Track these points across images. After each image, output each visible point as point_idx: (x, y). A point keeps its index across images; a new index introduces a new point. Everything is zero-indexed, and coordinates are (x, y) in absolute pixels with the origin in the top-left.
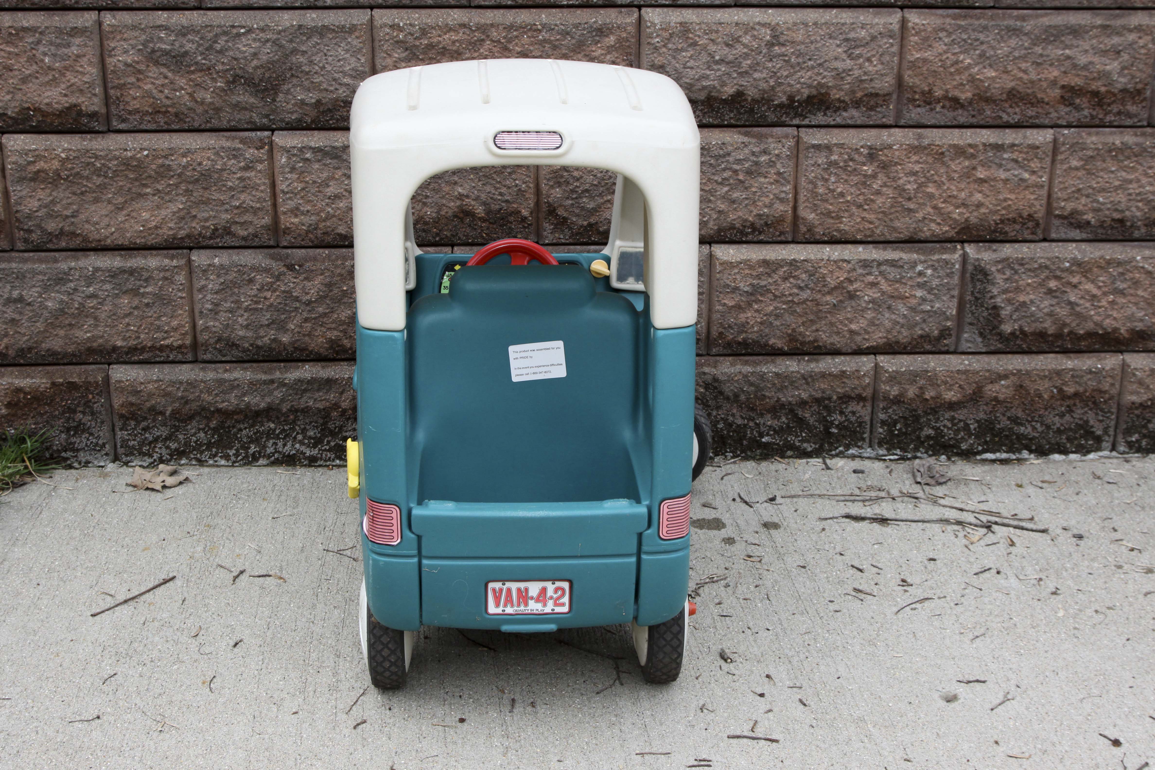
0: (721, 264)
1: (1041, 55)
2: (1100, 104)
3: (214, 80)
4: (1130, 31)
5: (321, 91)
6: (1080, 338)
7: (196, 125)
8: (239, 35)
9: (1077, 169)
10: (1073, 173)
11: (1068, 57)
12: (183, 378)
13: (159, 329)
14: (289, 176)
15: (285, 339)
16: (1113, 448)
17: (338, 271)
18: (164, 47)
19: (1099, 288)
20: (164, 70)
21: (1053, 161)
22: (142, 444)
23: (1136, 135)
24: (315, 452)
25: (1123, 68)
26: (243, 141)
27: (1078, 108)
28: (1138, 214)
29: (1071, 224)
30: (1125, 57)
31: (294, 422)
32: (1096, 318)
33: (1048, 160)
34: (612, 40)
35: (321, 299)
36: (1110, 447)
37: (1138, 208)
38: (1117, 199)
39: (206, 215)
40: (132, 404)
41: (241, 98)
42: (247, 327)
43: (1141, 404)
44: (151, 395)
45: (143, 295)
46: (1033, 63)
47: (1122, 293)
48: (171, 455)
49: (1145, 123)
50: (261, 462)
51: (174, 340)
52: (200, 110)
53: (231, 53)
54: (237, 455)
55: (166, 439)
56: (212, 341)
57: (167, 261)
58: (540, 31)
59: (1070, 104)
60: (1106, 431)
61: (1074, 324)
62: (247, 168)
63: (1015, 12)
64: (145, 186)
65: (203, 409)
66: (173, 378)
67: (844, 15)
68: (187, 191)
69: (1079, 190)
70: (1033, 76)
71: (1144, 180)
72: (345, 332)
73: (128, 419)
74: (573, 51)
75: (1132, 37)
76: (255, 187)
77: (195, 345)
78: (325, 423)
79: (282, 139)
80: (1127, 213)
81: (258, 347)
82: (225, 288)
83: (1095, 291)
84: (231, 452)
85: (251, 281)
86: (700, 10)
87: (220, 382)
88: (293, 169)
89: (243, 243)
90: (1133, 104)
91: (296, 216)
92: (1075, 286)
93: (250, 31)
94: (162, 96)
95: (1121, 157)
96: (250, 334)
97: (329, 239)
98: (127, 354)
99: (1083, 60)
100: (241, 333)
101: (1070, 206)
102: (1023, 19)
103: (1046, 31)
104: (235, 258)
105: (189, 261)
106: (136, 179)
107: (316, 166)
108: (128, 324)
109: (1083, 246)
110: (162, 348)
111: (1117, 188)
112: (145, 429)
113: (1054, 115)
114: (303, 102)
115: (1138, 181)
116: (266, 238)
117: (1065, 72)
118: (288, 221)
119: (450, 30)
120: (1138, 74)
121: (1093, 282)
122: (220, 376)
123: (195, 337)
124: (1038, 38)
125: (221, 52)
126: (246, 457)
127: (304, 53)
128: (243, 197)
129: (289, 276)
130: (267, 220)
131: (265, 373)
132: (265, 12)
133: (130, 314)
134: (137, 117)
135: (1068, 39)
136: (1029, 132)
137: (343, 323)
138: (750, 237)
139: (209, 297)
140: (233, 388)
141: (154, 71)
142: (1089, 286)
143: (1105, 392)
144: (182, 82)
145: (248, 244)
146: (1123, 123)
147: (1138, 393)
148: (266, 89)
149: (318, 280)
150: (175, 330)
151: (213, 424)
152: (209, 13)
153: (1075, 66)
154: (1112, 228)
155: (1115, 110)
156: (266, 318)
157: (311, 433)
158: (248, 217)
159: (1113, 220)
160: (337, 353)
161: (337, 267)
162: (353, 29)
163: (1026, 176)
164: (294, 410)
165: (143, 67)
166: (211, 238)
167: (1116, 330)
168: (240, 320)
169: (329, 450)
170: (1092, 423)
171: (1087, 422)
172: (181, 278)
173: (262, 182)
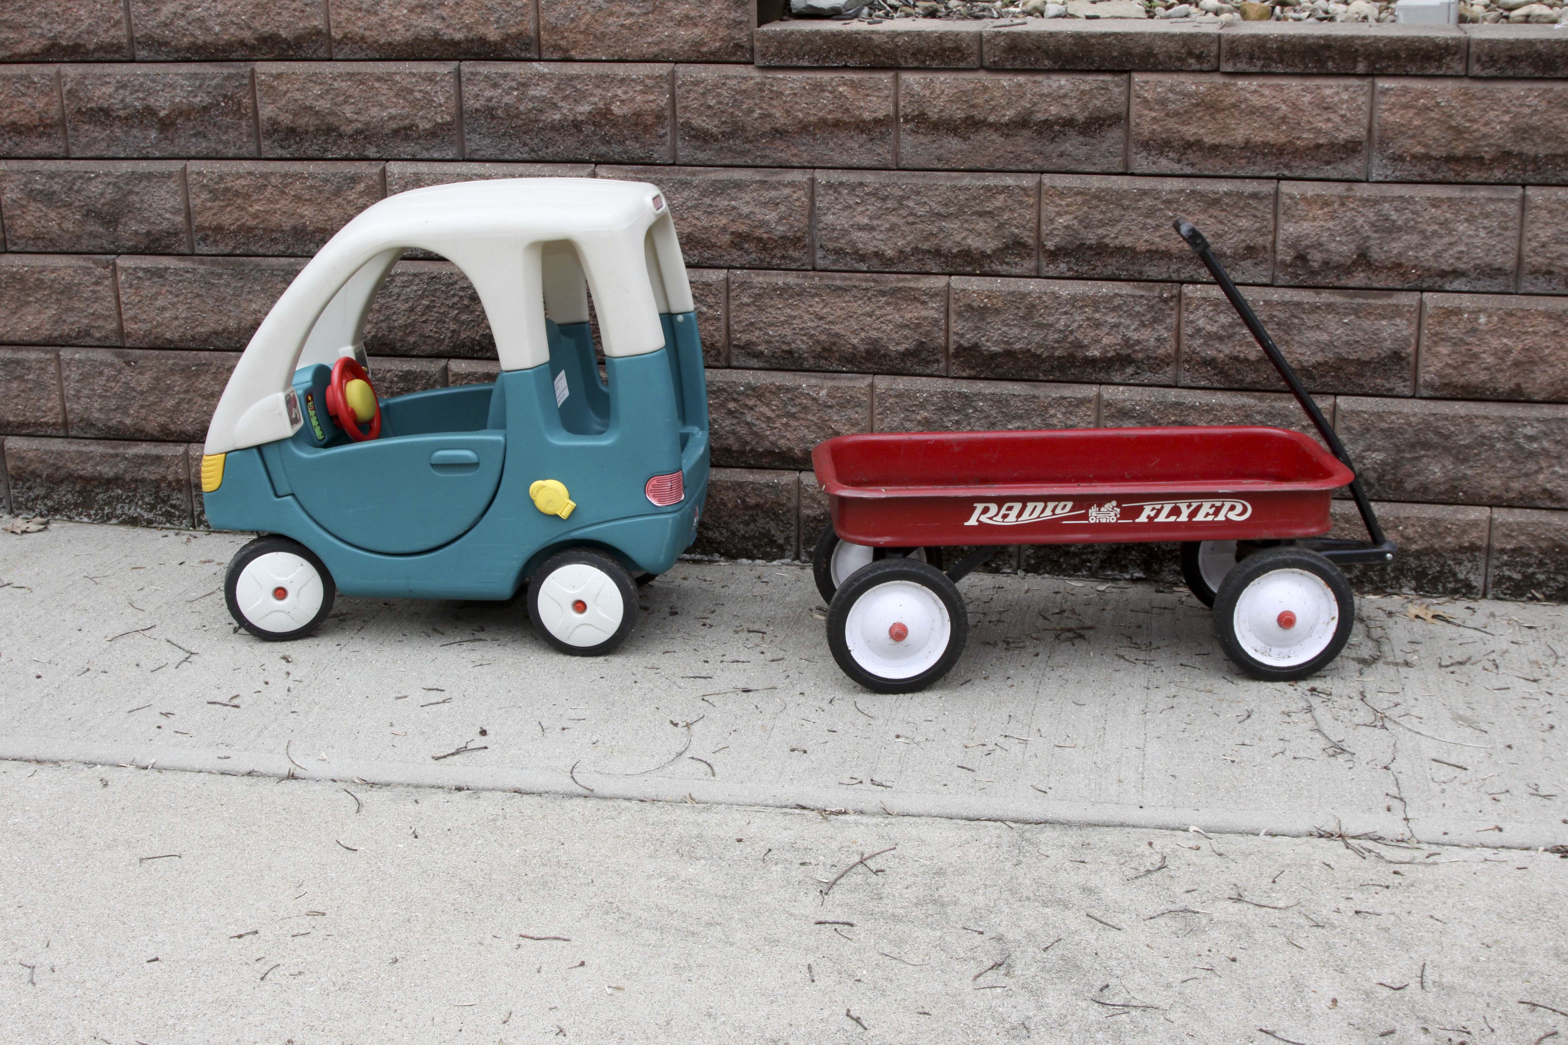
0: (453, 375)
1: (710, 205)
2: (765, 249)
3: (73, 213)
4: (786, 186)
5: (151, 223)
6: (760, 455)
7: (65, 248)
8: (90, 179)
9: (748, 305)
10: (746, 309)
11: (734, 208)
12: (54, 449)
13: (39, 409)
14: (128, 290)
15: (128, 421)
16: (797, 557)
17: (163, 368)
18: (38, 187)
19: (773, 411)
20: (39, 205)
21: (728, 298)
22: (27, 501)
23: (798, 277)
24: (151, 516)
25: (781, 218)
26: (95, 262)
27: (748, 253)
28: (804, 347)
29: (749, 354)
30: (782, 208)
31: (135, 490)
32: (772, 438)
33: (722, 296)
34: (362, 186)
35: (152, 390)
36: (793, 556)
37: (802, 341)
38: (784, 333)
39: (72, 320)
40: (19, 468)
41: (93, 228)
42: (100, 410)
43: (815, 518)
44: (31, 461)
45: (27, 381)
46: (705, 212)
47: (793, 416)
48: (49, 511)
49: (810, 268)
50: (114, 521)
51: (50, 418)
52: (67, 236)
53: (85, 193)
54: (96, 515)
55: (44, 498)
56: (76, 421)
57: (43, 355)
58: (307, 178)
59: (741, 249)
60: (787, 539)
61: (754, 443)
62: (97, 283)
63: (689, 169)
64: (29, 295)
65: (70, 475)
66: (47, 448)
67: (546, 169)
68: (57, 300)
69: (752, 324)
70: (705, 222)
71: (806, 317)
72: (171, 418)
73: (17, 480)
74: (334, 195)
75: (786, 191)
76: (104, 299)
77: (66, 424)
78: (157, 493)
79: (124, 262)
80: (793, 345)
81: (109, 428)
82: (84, 378)
83: (769, 413)
84: (92, 512)
85: (101, 373)
86: (432, 164)
87: (80, 453)
88: (131, 286)
89: (98, 343)
90: (795, 250)
91: (136, 323)
92: (751, 408)
93: (98, 176)
94: (39, 225)
95: (786, 296)
96: (103, 416)
97: (159, 342)
98: (18, 427)
99: (746, 210)
100: (96, 415)
101: (745, 337)
102: (694, 174)
103: (712, 185)
104: (90, 354)
105: (58, 356)
106: (22, 290)
107: (147, 283)
108: (17, 404)
109: (759, 373)
110: (41, 425)
111: (783, 323)
112: (30, 488)
113: (727, 257)
114: (136, 233)
115: (801, 317)
116: (113, 340)
117: (733, 221)
118: (129, 327)
119: (241, 177)
120: (796, 224)
121: (768, 405)
122: (81, 449)
123: (66, 417)
124: (705, 190)
125: (78, 192)
126: (102, 517)
127: (137, 193)
128: (96, 306)
129: (127, 371)
130: (114, 325)
131: (113, 448)
132: (111, 162)
133: (18, 396)
134: (23, 241)
135: (733, 192)
136: (705, 272)
137: (169, 411)
138: (480, 354)
139: (72, 385)
140: (90, 459)
141: (33, 206)
142: (764, 409)
143: (783, 505)
144: (53, 215)
145: (102, 344)
146: (788, 266)
147: (812, 508)
148: (110, 222)
149: (148, 374)
150: (51, 410)
151: (78, 488)
152: (72, 162)
153: (740, 215)
154: (784, 359)
155: (779, 255)
156: (112, 404)
157: (147, 500)
158: (100, 323)
159: (783, 351)
160: (167, 435)
161: (161, 364)
162: (170, 175)
163: (704, 309)
164: (135, 480)
165: (24, 203)
166: (76, 338)
167: (790, 449)
168: (96, 404)
169: (161, 515)
170: (773, 532)
171: (769, 531)
172: (52, 369)
173: (109, 295)
